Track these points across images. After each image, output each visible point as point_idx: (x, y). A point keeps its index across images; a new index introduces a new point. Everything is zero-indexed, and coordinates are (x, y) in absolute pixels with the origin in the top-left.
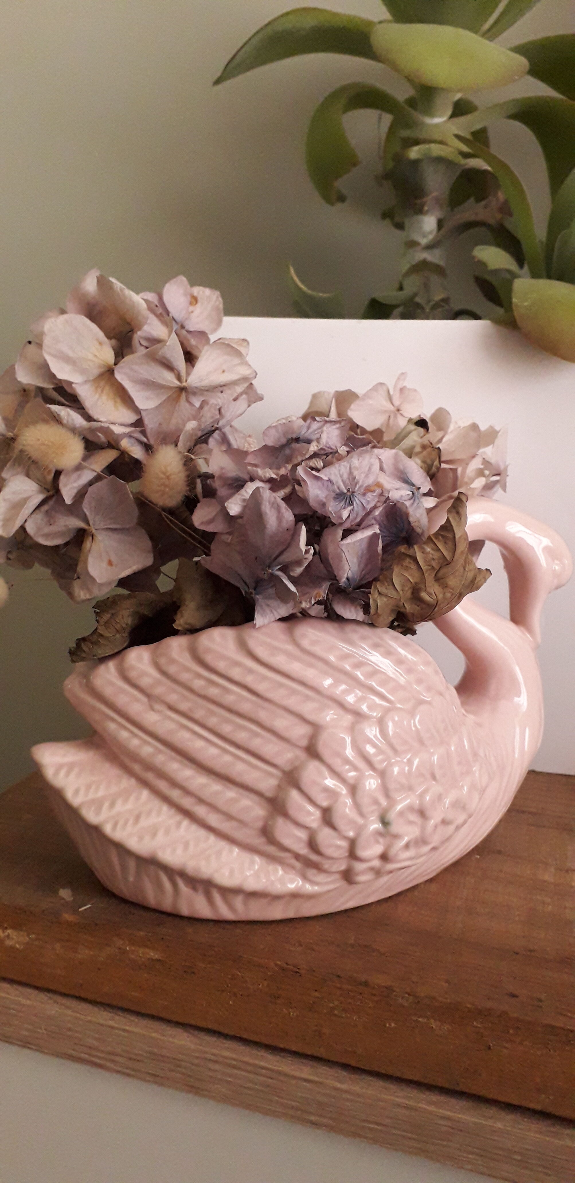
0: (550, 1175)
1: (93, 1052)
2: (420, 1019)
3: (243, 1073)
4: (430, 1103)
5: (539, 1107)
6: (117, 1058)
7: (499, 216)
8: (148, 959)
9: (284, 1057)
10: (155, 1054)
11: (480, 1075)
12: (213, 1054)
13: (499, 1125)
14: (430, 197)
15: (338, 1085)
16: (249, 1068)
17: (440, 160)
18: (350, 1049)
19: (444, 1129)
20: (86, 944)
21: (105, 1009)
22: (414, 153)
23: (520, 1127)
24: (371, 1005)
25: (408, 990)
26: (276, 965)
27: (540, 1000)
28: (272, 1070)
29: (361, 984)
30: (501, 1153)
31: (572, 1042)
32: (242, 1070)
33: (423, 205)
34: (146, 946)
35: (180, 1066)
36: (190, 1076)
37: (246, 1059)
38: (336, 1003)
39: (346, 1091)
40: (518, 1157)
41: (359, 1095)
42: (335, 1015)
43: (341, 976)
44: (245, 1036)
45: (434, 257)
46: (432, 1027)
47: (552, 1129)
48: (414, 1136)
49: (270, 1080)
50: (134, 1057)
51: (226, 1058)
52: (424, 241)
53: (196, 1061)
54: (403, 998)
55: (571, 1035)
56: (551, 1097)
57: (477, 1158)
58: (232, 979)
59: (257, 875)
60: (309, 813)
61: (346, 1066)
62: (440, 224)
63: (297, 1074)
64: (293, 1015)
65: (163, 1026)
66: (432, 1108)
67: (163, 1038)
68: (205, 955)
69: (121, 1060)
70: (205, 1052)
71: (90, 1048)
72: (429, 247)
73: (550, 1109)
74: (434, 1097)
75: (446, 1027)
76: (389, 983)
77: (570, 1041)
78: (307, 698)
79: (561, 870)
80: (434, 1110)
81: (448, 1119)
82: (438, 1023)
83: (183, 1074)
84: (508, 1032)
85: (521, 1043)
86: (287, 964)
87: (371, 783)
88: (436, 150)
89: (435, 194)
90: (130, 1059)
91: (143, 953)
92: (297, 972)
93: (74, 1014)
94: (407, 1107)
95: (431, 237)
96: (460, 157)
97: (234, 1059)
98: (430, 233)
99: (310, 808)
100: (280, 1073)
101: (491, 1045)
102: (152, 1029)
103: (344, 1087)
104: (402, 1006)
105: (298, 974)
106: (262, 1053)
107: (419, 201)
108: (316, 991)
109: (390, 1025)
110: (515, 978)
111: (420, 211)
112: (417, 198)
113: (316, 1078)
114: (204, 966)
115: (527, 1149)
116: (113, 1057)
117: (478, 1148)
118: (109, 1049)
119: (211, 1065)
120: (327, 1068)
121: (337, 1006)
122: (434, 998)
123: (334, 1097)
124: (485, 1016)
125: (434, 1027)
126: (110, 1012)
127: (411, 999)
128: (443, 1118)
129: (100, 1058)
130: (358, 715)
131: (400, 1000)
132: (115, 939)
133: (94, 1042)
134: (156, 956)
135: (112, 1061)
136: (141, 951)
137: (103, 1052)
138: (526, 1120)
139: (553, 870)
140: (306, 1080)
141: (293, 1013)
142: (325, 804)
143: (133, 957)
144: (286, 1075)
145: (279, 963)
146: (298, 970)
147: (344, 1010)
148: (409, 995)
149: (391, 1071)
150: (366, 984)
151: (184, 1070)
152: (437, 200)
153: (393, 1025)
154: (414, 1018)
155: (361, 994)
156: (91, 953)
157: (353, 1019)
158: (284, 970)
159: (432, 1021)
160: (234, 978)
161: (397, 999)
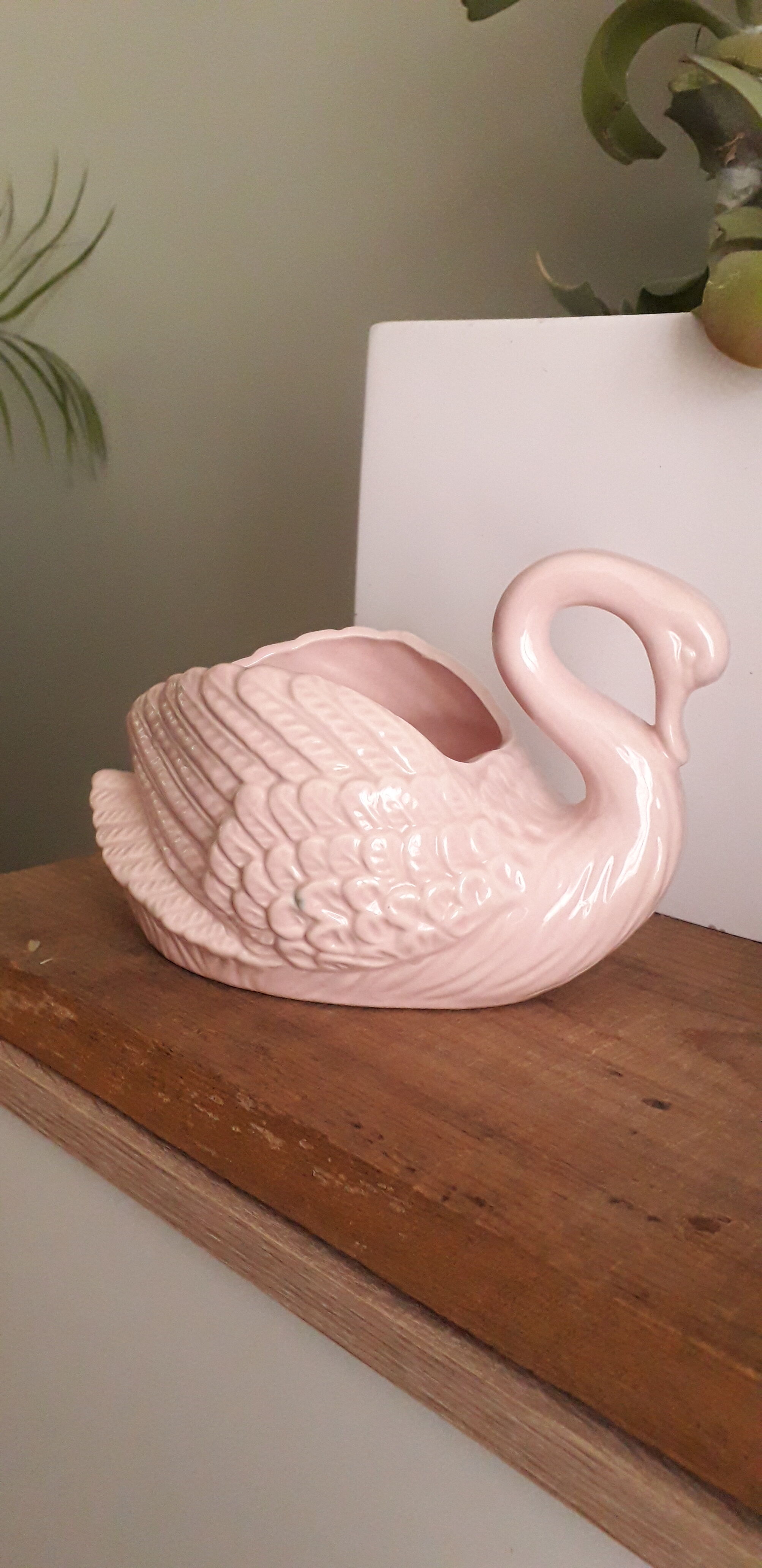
2: (258, 1129)
8: (66, 1019)
11: (306, 1205)
14: (733, 142)
15: (189, 1185)
19: (268, 1255)
20: (26, 995)
26: (154, 1043)
28: (142, 1155)
29: (215, 1076)
30: (311, 1295)
34: (66, 1005)
35: (78, 1135)
37: (126, 1140)
38: (196, 1095)
40: (324, 1304)
43: (201, 1065)
44: (134, 1117)
48: (244, 1257)
57: (294, 1296)
58: (123, 1052)
59: (200, 928)
60: (227, 871)
66: (260, 1230)
68: (105, 1022)
70: (95, 1124)
75: (279, 1142)
76: (236, 1082)
78: (239, 751)
82: (273, 1136)
84: (327, 1160)
85: (337, 1175)
86: (163, 1044)
87: (284, 851)
89: (742, 136)
91: (63, 1012)
92: (169, 1054)
94: (239, 1223)
99: (228, 866)
101: (314, 1172)
104: (244, 1109)
105: (170, 1056)
108: (182, 1077)
109: (235, 1129)
122: (270, 1107)
124: (309, 1136)
125: (269, 1140)
127: (252, 1104)
128: (267, 1243)
129: (27, 1113)
130: (281, 778)
132: (46, 993)
134: (71, 1017)
136: (62, 1009)
142: (240, 864)
143: (56, 1014)
145: (157, 1041)
146: (170, 1052)
147: (202, 1104)
148: (251, 1099)
150: (218, 1078)
153: (238, 1129)
154: (254, 1125)
155: (214, 1088)
156: (29, 1004)
157: (208, 1116)
158: (160, 1050)
159: (267, 1131)
160: (124, 1050)
161: (240, 1101)
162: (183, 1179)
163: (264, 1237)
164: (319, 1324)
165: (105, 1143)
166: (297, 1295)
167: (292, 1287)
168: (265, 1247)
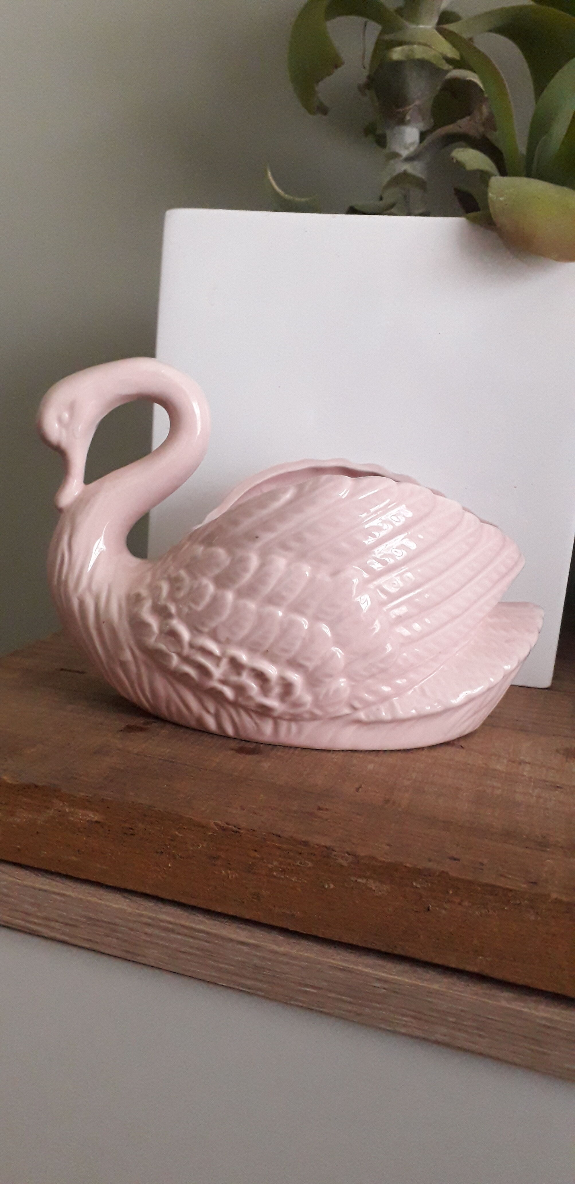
0: (483, 1037)
1: (31, 919)
2: (359, 880)
3: (179, 937)
4: (367, 966)
5: (476, 970)
6: (53, 924)
7: (482, 129)
8: (88, 821)
9: (222, 922)
10: (90, 919)
11: (419, 937)
12: (150, 918)
13: (436, 986)
14: (411, 106)
16: (186, 931)
17: (423, 64)
18: (288, 912)
19: (380, 991)
20: (25, 807)
21: (43, 876)
22: (397, 54)
23: (455, 988)
24: (310, 864)
25: (348, 849)
26: (216, 824)
27: (481, 864)
28: (207, 933)
29: (300, 844)
30: (435, 1015)
31: (511, 902)
32: (179, 934)
33: (404, 115)
34: (86, 808)
35: (116, 931)
36: (125, 941)
37: (183, 922)
38: (275, 863)
39: (284, 954)
40: (452, 1019)
41: (296, 958)
42: (274, 877)
43: (281, 835)
44: (183, 901)
45: (415, 169)
46: (371, 888)
47: (488, 992)
48: (349, 999)
49: (206, 944)
50: (71, 922)
51: (162, 921)
52: (405, 153)
53: (131, 925)
54: (342, 857)
55: (510, 895)
56: (489, 959)
57: (413, 1020)
58: (171, 840)
61: (284, 931)
62: (423, 136)
63: (233, 936)
64: (232, 877)
65: (101, 892)
66: (369, 970)
67: (100, 901)
68: (145, 816)
69: (56, 925)
70: (141, 915)
71: (26, 913)
72: (410, 159)
73: (487, 972)
74: (371, 960)
75: (386, 887)
76: (328, 844)
77: (509, 901)
79: (514, 762)
80: (371, 971)
81: (386, 981)
82: (377, 883)
83: (118, 938)
84: (448, 892)
85: (460, 904)
86: (227, 824)
88: (419, 52)
89: (417, 102)
90: (67, 924)
91: (83, 815)
92: (237, 832)
93: (11, 879)
94: (343, 970)
95: (412, 149)
96: (444, 62)
97: (170, 923)
98: (413, 144)
100: (216, 936)
101: (430, 906)
102: (89, 893)
103: (282, 949)
104: (342, 866)
105: (238, 833)
106: (200, 917)
107: (401, 110)
108: (255, 851)
109: (329, 886)
110: (458, 845)
111: (402, 122)
112: (398, 107)
113: (252, 941)
114: (143, 826)
115: (462, 1011)
116: (47, 923)
117: (413, 1011)
118: (44, 914)
119: (148, 930)
120: (266, 934)
121: (276, 866)
122: (373, 858)
123: (270, 960)
124: (425, 875)
125: (373, 888)
126: (48, 878)
127: (351, 858)
128: (379, 980)
129: (35, 923)
131: (340, 861)
132: (55, 800)
133: (30, 907)
134: (96, 818)
135: (46, 926)
136: (80, 812)
137: (38, 917)
138: (463, 983)
139: (505, 761)
140: (243, 943)
141: (233, 875)
143: (72, 819)
144: (223, 938)
145: (219, 822)
146: (238, 830)
147: (283, 871)
148: (349, 854)
149: (328, 934)
150: (306, 844)
151: (120, 935)
152: (419, 109)
153: (332, 886)
154: (354, 879)
155: (300, 853)
156: (30, 816)
157: (292, 880)
158: (224, 829)
159: (371, 881)
160: (173, 838)
161: (337, 859)
162: (266, 944)
163: (376, 975)
164: (445, 1038)
165: (156, 932)
166: (415, 1018)
167: (409, 1012)
168: (377, 984)
